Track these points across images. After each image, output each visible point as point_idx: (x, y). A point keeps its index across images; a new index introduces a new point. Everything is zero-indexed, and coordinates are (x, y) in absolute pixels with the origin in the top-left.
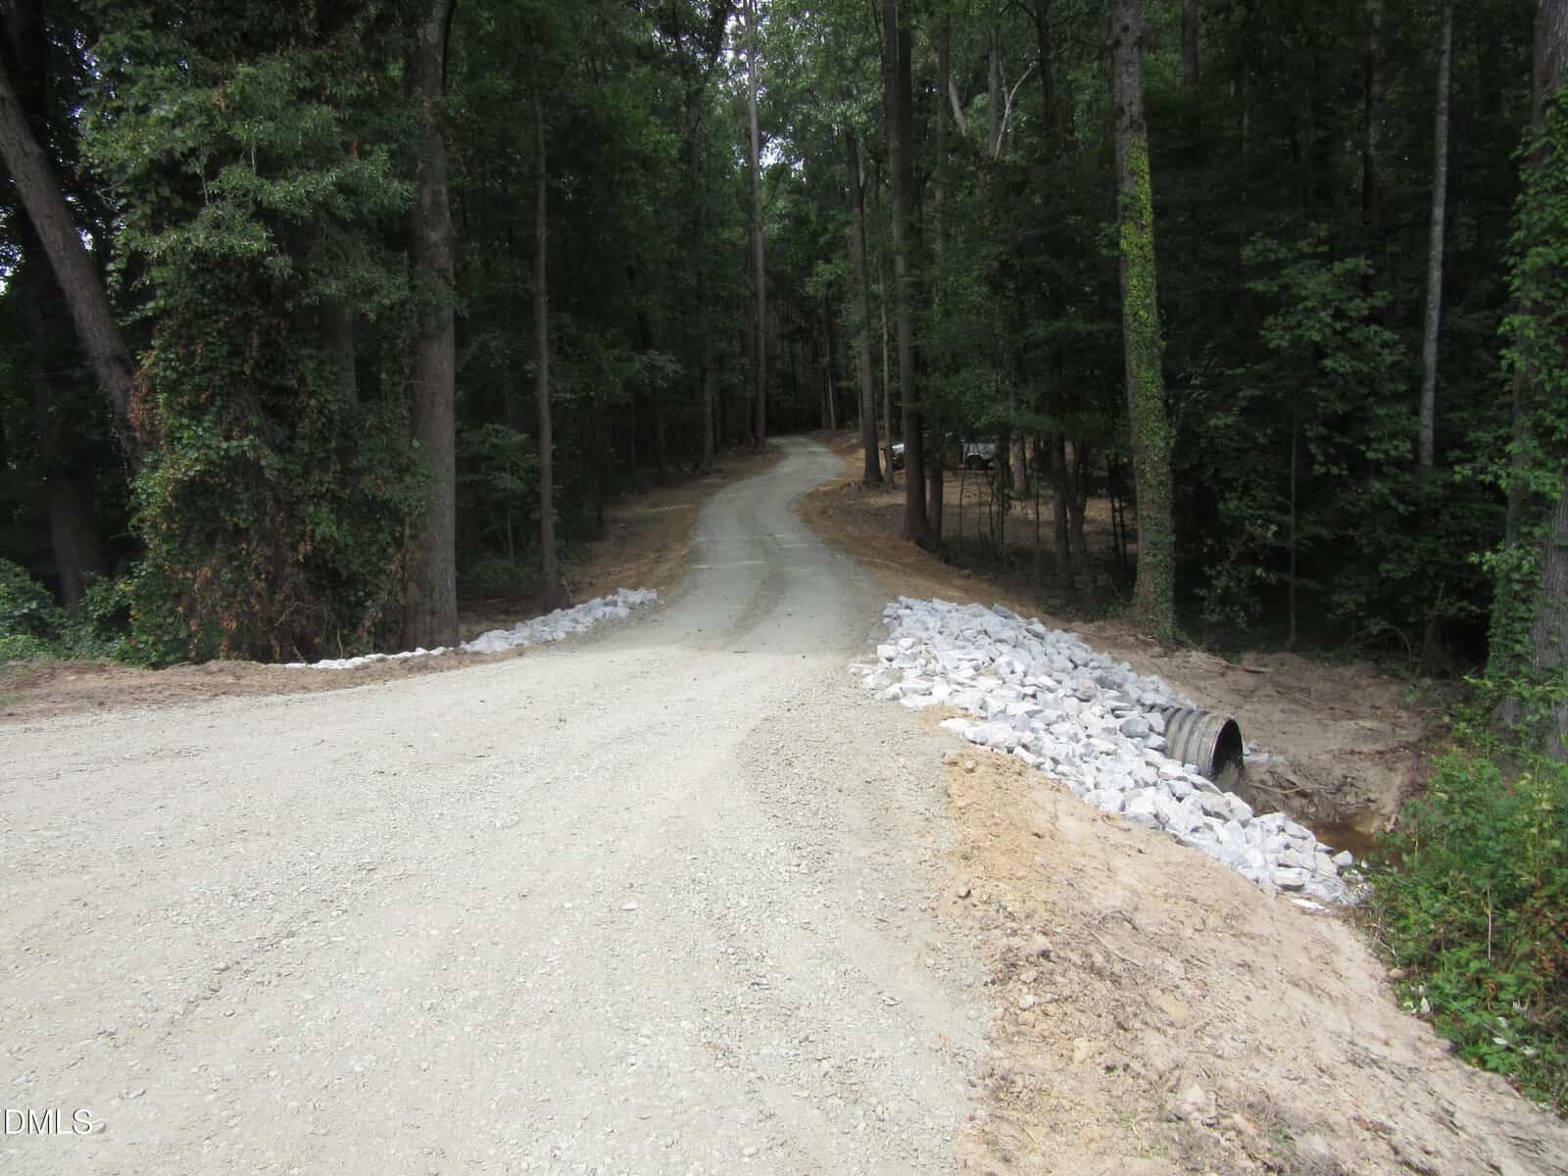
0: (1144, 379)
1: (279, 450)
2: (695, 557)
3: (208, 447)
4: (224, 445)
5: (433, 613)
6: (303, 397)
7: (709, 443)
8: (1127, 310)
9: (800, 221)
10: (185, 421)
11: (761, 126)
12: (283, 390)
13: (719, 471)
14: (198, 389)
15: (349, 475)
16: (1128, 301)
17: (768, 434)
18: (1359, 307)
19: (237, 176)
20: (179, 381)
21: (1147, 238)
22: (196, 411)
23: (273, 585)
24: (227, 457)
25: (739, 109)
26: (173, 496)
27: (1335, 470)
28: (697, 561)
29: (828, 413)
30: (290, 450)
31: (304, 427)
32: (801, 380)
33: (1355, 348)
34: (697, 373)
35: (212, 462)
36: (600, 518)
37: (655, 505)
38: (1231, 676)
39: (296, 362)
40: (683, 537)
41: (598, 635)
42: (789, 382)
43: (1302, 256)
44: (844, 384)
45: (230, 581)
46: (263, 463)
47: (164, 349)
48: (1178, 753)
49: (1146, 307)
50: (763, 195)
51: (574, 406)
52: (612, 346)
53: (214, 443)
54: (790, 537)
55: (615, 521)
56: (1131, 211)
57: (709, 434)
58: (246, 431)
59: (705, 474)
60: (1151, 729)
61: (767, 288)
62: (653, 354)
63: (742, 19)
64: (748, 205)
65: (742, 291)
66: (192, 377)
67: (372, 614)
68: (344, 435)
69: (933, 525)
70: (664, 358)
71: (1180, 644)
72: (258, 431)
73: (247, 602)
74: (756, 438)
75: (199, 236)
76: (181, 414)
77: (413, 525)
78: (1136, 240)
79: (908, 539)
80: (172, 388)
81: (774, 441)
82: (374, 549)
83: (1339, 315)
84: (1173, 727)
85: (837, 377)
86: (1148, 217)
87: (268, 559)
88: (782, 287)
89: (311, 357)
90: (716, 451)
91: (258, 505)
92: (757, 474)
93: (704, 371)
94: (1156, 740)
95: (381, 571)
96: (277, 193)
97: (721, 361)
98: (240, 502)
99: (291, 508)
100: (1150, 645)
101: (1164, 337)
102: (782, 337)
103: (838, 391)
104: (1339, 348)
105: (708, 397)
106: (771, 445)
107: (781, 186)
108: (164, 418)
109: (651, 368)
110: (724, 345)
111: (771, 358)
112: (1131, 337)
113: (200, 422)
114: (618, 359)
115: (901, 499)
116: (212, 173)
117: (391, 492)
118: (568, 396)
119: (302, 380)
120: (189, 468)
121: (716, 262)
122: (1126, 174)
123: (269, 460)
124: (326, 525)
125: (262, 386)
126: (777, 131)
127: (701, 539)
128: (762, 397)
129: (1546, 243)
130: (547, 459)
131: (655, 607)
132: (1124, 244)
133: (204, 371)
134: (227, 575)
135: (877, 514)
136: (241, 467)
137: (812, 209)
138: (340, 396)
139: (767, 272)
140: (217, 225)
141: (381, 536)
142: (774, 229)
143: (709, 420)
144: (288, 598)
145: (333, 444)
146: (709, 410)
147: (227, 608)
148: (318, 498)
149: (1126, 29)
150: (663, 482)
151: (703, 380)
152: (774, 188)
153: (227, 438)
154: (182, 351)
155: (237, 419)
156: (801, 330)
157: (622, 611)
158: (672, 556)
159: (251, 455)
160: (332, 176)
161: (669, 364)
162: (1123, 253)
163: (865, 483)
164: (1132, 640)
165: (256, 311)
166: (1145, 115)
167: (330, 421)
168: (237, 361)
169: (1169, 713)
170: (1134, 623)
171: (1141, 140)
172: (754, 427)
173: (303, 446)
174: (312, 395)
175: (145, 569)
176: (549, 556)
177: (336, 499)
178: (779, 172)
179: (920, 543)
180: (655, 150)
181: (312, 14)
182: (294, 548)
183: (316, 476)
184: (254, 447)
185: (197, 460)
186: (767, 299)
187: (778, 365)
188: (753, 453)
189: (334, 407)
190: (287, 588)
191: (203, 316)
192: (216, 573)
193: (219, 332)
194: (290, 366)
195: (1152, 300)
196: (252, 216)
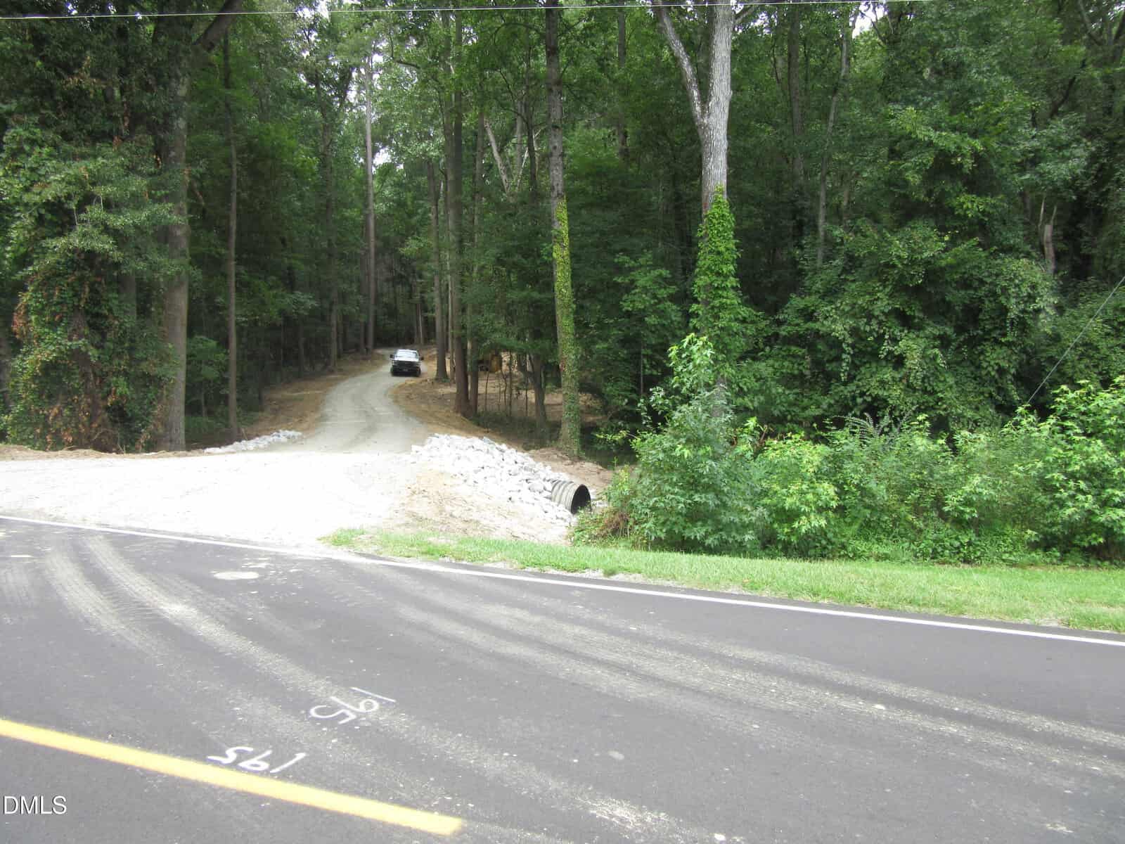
0: (565, 324)
1: (97, 347)
2: (323, 418)
3: (60, 344)
4: (69, 343)
5: (171, 441)
6: (111, 320)
7: (334, 352)
8: (556, 288)
9: (401, 204)
10: (46, 330)
11: (374, 140)
12: (98, 315)
13: (341, 370)
14: (54, 314)
15: (134, 361)
16: (556, 284)
17: (376, 346)
18: (662, 293)
19: (96, 211)
20: (43, 309)
21: (566, 252)
22: (53, 325)
23: (92, 418)
24: (71, 350)
25: (359, 127)
26: (40, 370)
27: (655, 373)
28: (325, 420)
29: (418, 333)
30: (102, 347)
31: (110, 336)
32: (401, 311)
33: (662, 314)
34: (326, 305)
35: (62, 352)
36: (260, 398)
37: (297, 391)
38: (602, 473)
39: (108, 301)
40: (316, 409)
41: (270, 447)
42: (392, 312)
43: (641, 266)
44: (429, 314)
45: (68, 416)
46: (90, 353)
47: (34, 291)
48: (557, 499)
49: (566, 288)
50: (375, 184)
51: (246, 325)
52: (271, 288)
53: (63, 342)
54: (384, 409)
55: (271, 400)
56: (558, 238)
57: (334, 344)
58: (80, 337)
59: (332, 372)
60: (545, 489)
61: (376, 247)
62: (298, 293)
63: (363, 71)
64: (364, 197)
65: (359, 251)
66: (50, 307)
67: (145, 436)
68: (132, 341)
69: (472, 403)
70: (305, 296)
71: (580, 459)
72: (86, 336)
73: (77, 427)
74: (367, 349)
75: (75, 240)
76: (43, 326)
77: (167, 390)
78: (560, 254)
79: (457, 412)
80: (40, 312)
81: (380, 351)
82: (146, 401)
83: (654, 296)
84: (556, 488)
85: (426, 310)
86: (566, 242)
87: (89, 405)
88: (387, 246)
89: (115, 298)
90: (339, 356)
91: (84, 375)
92: (367, 372)
93: (332, 304)
94: (546, 494)
95: (149, 414)
96: (117, 221)
97: (343, 297)
98: (74, 374)
99: (102, 378)
100: (564, 459)
101: (574, 302)
102: (387, 280)
103: (426, 319)
104: (653, 313)
105: (334, 322)
106: (379, 354)
107: (388, 179)
108: (35, 329)
109: (297, 303)
110: (346, 286)
111: (378, 296)
112: (558, 302)
113: (55, 331)
114: (275, 296)
115: (453, 389)
116: (81, 209)
117: (156, 371)
118: (244, 319)
119: (110, 310)
120: (49, 355)
121: (340, 233)
122: (555, 219)
123: (93, 353)
124: (122, 387)
125: (87, 312)
126: (386, 143)
127: (328, 410)
128: (371, 321)
129: (706, 275)
130: (233, 357)
131: (301, 438)
132: (554, 255)
133: (58, 303)
134: (66, 412)
135: (442, 399)
136: (76, 354)
137: (408, 196)
138: (130, 321)
139: (377, 237)
140: (84, 235)
141: (149, 395)
142: (381, 207)
143: (334, 336)
144: (99, 426)
145: (126, 345)
146: (334, 329)
147: (66, 430)
148: (117, 374)
149: (555, 148)
150: (300, 376)
151: (331, 310)
152: (384, 181)
153: (70, 340)
154: (45, 294)
155: (74, 330)
156: (401, 277)
157: (283, 439)
158: (308, 419)
159: (83, 349)
160: (144, 215)
161: (308, 301)
162: (554, 259)
163: (436, 379)
164: (555, 457)
165: (87, 273)
166: (564, 190)
167: (125, 332)
168: (76, 300)
169: (555, 483)
170: (559, 449)
171: (563, 203)
172: (366, 342)
173: (110, 345)
174: (116, 318)
175: (18, 408)
176: (233, 416)
177: (126, 374)
178: (387, 170)
179: (464, 415)
180: (302, 166)
181: (126, 124)
182: (105, 398)
183: (116, 361)
184: (85, 345)
185: (54, 351)
186: (376, 254)
187: (385, 299)
188: (364, 359)
189: (128, 325)
190: (99, 421)
191: (59, 275)
192: (60, 412)
193: (68, 284)
194: (103, 303)
195: (569, 284)
196: (102, 231)
